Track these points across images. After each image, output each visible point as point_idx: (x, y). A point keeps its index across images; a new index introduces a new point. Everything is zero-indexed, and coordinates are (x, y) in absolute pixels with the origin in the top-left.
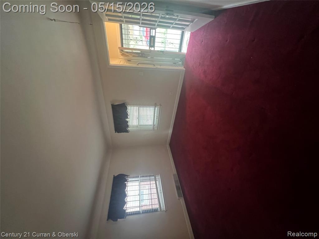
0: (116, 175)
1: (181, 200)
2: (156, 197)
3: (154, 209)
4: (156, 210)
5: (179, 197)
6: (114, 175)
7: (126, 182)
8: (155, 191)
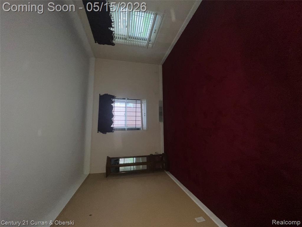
0: (102, 94)
1: (161, 123)
2: (140, 119)
3: (137, 128)
4: (138, 129)
5: (160, 121)
6: (100, 94)
7: (112, 104)
8: (140, 114)
